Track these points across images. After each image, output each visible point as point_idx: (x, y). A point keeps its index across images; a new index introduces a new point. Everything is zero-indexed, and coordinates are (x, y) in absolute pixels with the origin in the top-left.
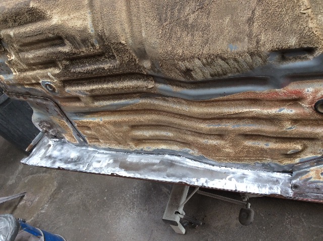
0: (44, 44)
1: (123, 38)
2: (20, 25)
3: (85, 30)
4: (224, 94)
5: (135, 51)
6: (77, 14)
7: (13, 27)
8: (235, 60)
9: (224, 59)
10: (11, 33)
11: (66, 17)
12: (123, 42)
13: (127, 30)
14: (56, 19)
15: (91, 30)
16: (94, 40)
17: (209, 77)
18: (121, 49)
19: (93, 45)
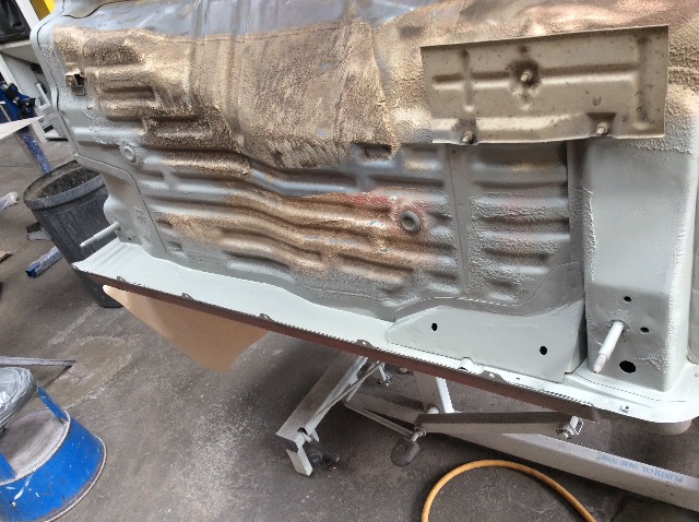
0: (132, 94)
1: (218, 102)
2: (109, 64)
3: (178, 85)
4: (316, 192)
5: (228, 121)
6: (175, 65)
7: (100, 65)
8: (323, 149)
9: (313, 146)
10: (97, 72)
11: (161, 65)
12: (217, 107)
13: (223, 93)
14: (150, 65)
15: (186, 86)
16: (186, 99)
17: (300, 167)
18: (215, 115)
19: (185, 105)
